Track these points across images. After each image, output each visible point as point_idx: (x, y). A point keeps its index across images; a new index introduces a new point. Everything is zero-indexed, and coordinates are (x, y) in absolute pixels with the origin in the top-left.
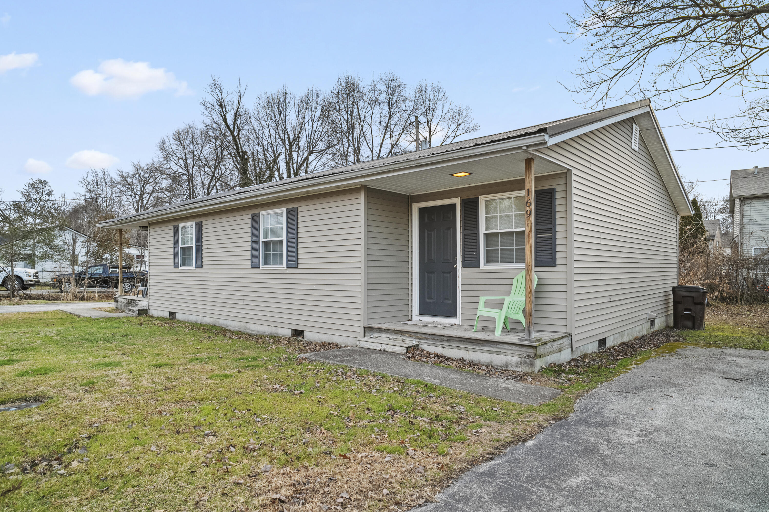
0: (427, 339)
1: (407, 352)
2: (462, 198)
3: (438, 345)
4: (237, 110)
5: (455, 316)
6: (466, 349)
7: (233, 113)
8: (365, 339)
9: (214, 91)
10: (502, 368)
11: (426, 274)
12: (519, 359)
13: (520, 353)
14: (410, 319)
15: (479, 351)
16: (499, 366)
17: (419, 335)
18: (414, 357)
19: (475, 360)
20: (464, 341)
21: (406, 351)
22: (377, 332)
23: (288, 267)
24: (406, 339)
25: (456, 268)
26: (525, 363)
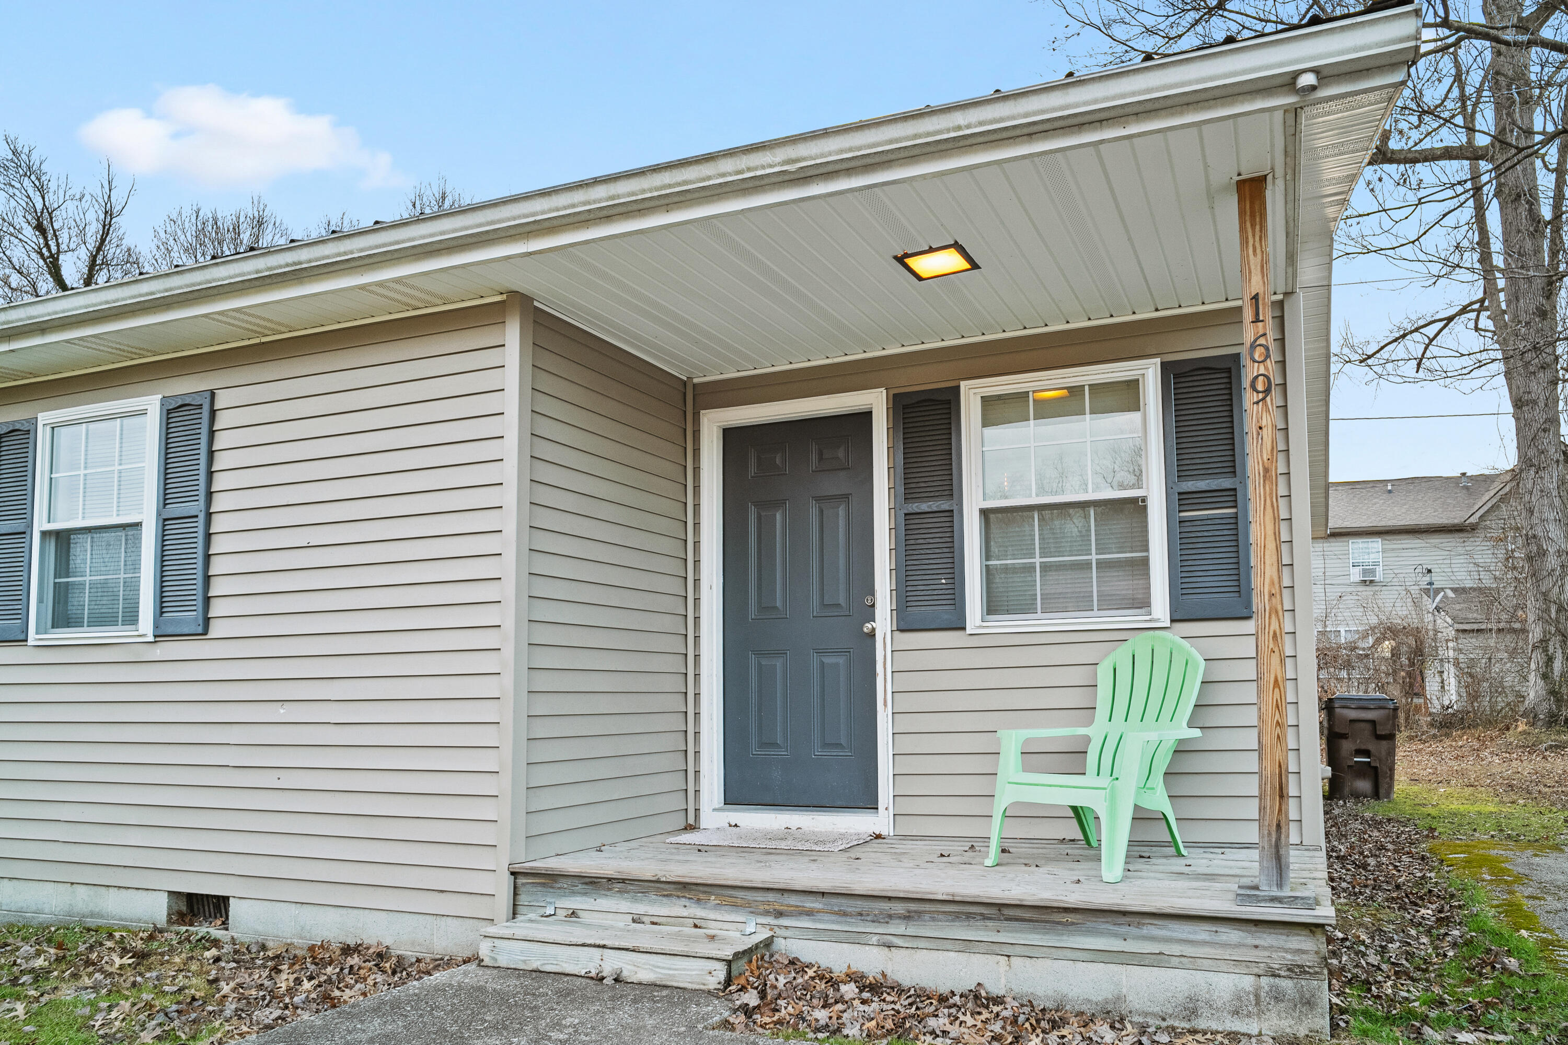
0: (810, 913)
1: (728, 982)
2: (892, 392)
3: (863, 938)
4: (99, 249)
5: (871, 804)
6: (996, 948)
7: (83, 254)
8: (520, 927)
9: (18, 185)
10: (1170, 1022)
11: (753, 659)
12: (1248, 982)
13: (1252, 955)
14: (691, 820)
15: (1060, 953)
16: (1154, 1015)
17: (771, 897)
18: (768, 1002)
19: (1040, 992)
20: (985, 917)
21: (721, 975)
22: (574, 893)
23: (160, 636)
24: (712, 915)
25: (872, 635)
26: (1278, 996)
